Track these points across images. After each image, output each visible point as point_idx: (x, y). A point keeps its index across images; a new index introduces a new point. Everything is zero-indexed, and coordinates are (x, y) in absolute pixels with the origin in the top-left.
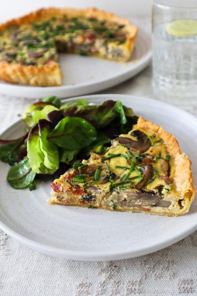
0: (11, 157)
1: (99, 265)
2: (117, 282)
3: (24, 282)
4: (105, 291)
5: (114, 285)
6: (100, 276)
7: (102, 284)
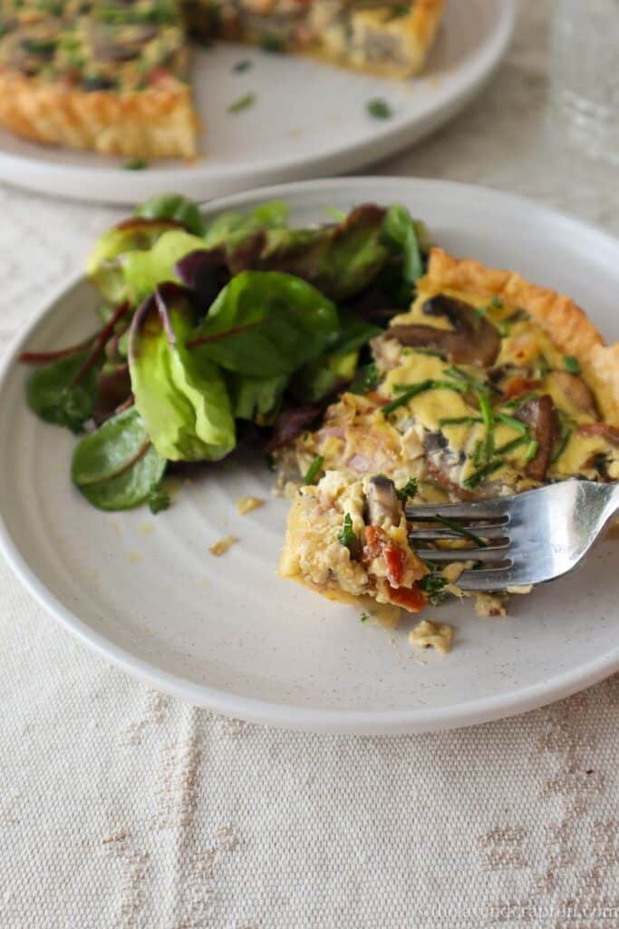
0: (73, 408)
1: (536, 766)
2: (605, 824)
3: (309, 827)
4: (572, 854)
5: (597, 834)
6: (547, 802)
7: (559, 832)
